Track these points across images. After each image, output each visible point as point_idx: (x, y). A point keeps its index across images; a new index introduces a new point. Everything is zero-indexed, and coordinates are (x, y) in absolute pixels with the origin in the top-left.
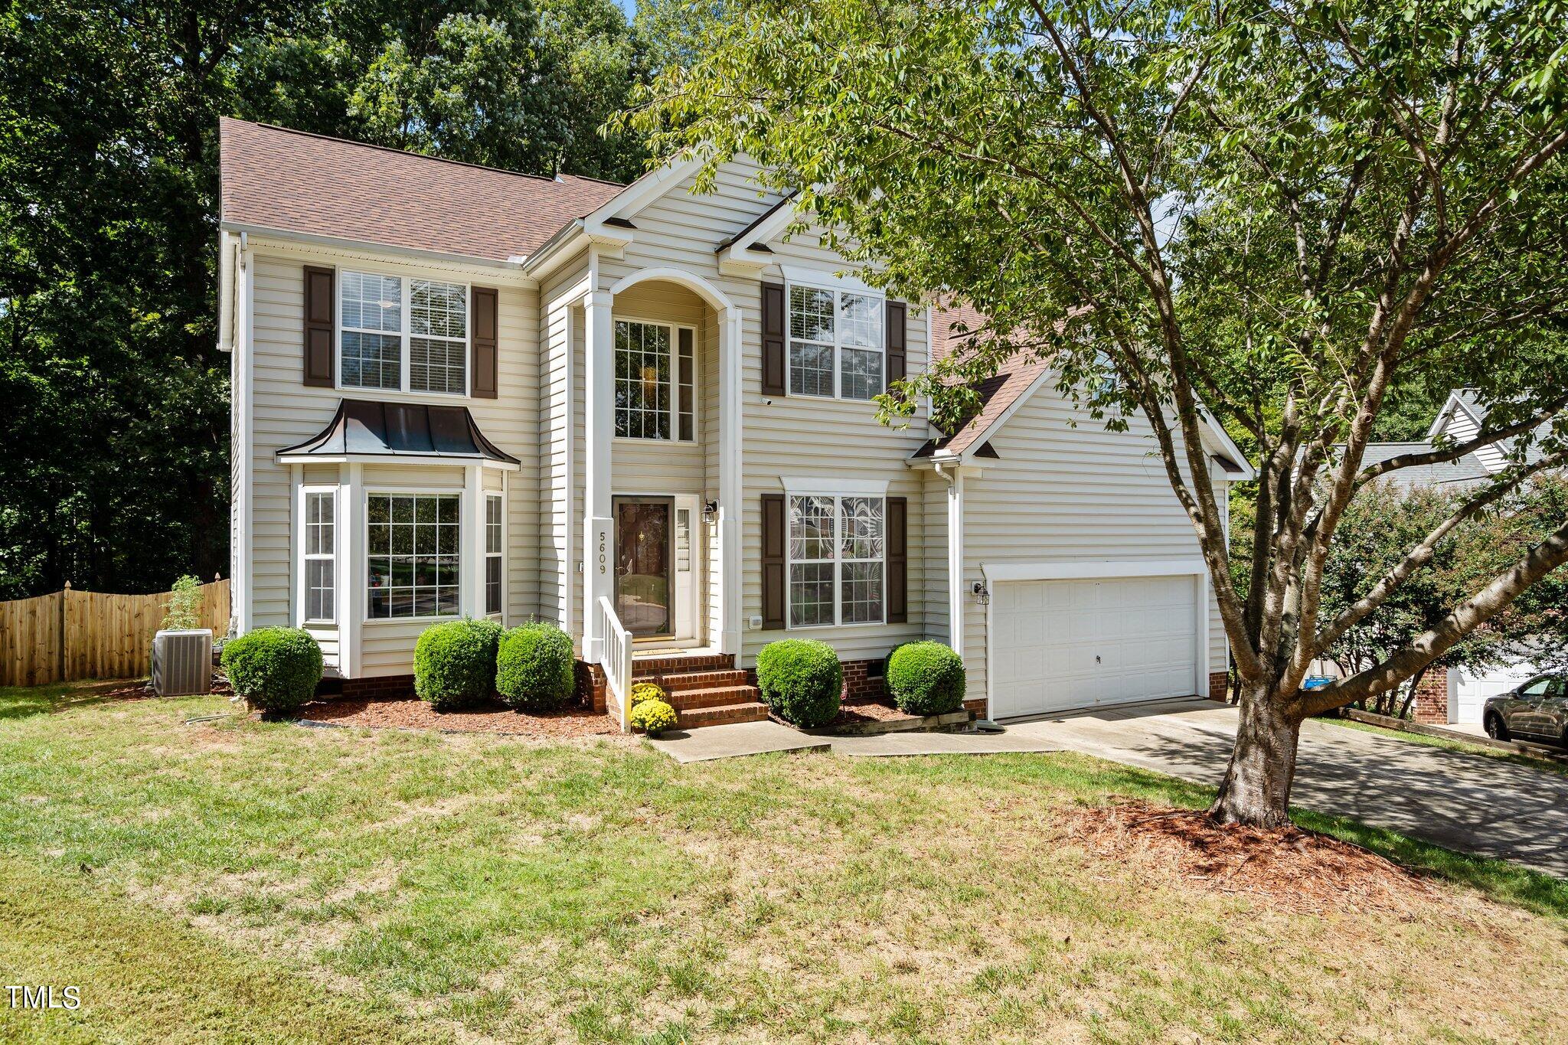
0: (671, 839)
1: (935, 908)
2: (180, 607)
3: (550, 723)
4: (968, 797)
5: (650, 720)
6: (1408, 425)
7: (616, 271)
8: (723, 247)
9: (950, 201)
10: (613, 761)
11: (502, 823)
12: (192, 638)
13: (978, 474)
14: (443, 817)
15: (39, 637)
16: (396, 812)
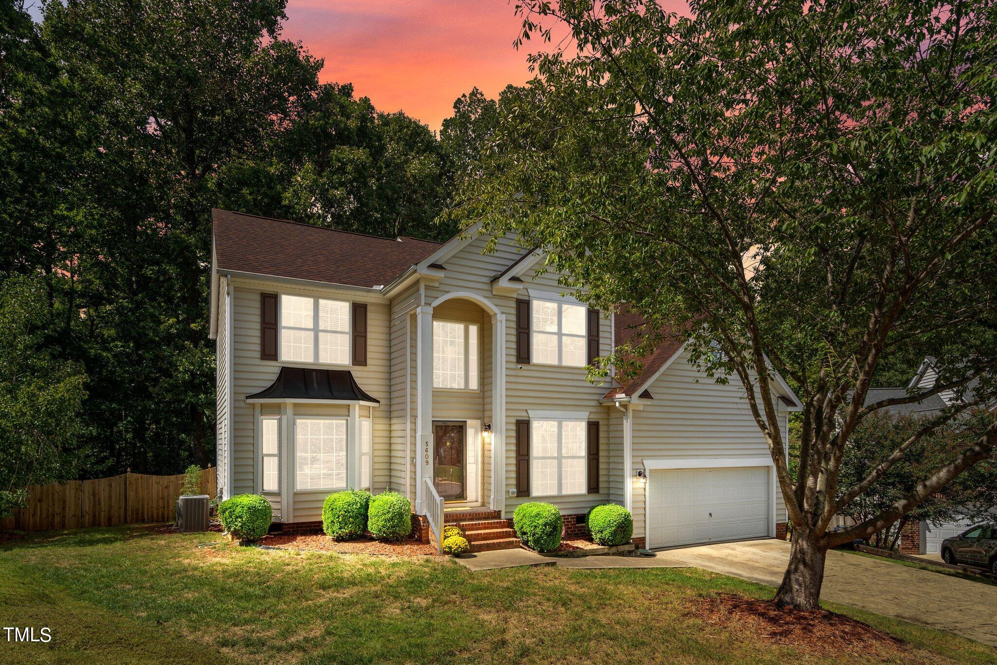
0: (471, 611)
1: (618, 650)
2: (190, 482)
3: (398, 548)
4: (636, 591)
5: (454, 547)
6: (899, 377)
7: (435, 294)
8: (495, 279)
9: (627, 255)
10: (435, 570)
11: (378, 602)
12: (199, 499)
13: (641, 408)
14: (345, 599)
15: (113, 499)
16: (319, 596)
